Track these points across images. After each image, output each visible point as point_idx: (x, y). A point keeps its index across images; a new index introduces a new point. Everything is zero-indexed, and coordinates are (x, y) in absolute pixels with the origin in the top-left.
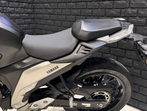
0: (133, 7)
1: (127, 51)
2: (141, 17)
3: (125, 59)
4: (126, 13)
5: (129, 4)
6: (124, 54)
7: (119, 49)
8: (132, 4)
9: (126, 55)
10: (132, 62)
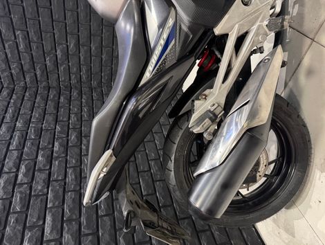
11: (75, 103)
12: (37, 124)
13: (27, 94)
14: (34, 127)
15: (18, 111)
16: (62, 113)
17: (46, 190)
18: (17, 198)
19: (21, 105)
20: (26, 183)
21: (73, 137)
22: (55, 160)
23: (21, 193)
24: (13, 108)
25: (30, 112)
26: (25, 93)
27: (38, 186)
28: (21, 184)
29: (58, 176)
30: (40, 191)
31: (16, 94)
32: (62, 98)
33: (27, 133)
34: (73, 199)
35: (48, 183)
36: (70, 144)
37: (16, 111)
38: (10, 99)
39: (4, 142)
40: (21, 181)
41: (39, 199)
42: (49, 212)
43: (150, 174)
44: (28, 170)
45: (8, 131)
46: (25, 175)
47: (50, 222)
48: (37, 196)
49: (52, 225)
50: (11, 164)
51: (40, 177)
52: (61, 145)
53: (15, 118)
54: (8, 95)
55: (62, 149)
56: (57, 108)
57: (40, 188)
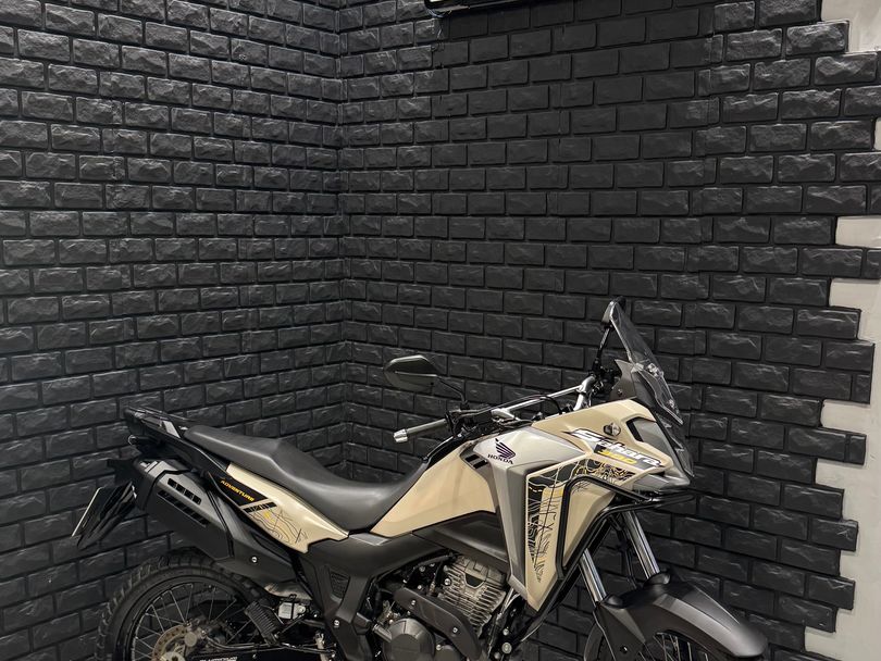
0: (715, 410)
1: (702, 549)
2: (741, 445)
3: (695, 576)
4: (693, 426)
5: (704, 397)
6: (693, 560)
7: (677, 543)
8: (712, 400)
9: (700, 563)
10: (717, 587)
11: (302, 376)
12: (252, 320)
13: (323, 284)
14: (247, 315)
15: (283, 279)
16: (278, 358)
17: (124, 366)
18: (111, 325)
19: (294, 281)
20: (136, 331)
21: (223, 389)
22: (177, 369)
23: (120, 329)
24: (288, 270)
25: (279, 301)
26: (326, 280)
27: (129, 353)
28: (134, 325)
29: (147, 379)
30: (122, 357)
31: (323, 265)
32: (315, 350)
33: (234, 308)
34: (103, 413)
35: (137, 365)
36: (208, 386)
37: (282, 276)
38: (310, 258)
39: (216, 275)
40: (143, 324)
41: (107, 359)
42: (85, 380)
43: (140, 538)
44: (159, 329)
45: (239, 276)
46: (151, 327)
47: (69, 384)
48: (113, 355)
49: (64, 390)
50: (173, 299)
51: (147, 351)
52: (208, 371)
53: (266, 280)
54: (317, 254)
55: (198, 376)
56: (289, 347)
57: (127, 355)
